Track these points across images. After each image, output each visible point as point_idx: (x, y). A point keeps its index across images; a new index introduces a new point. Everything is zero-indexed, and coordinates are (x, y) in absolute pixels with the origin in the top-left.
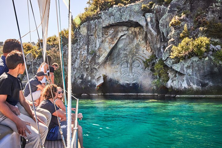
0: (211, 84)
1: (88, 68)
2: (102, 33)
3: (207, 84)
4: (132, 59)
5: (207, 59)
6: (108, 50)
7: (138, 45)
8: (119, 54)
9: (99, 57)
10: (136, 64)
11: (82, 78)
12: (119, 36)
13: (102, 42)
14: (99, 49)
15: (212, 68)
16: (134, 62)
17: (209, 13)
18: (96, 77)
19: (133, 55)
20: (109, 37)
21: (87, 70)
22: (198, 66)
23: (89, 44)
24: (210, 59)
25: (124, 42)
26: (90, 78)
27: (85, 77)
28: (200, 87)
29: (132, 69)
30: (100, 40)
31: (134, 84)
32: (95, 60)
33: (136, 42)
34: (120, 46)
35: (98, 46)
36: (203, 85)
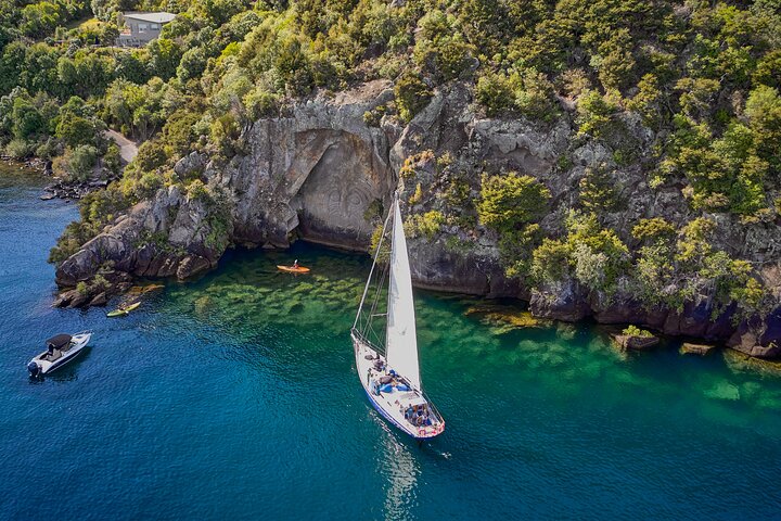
0: (439, 274)
1: (272, 201)
2: (295, 141)
3: (434, 274)
4: (348, 188)
5: (438, 242)
6: (307, 173)
7: (358, 166)
8: (326, 176)
9: (291, 184)
10: (353, 199)
11: (262, 217)
12: (326, 146)
13: (296, 157)
14: (290, 169)
15: (443, 254)
16: (350, 194)
17: (461, 158)
18: (286, 219)
19: (350, 183)
20: (308, 149)
21: (270, 206)
22: (425, 250)
23: (272, 159)
24: (442, 242)
25: (334, 154)
26: (275, 220)
27: (267, 216)
28: (426, 277)
29: (347, 207)
30: (292, 154)
31: (350, 231)
32: (283, 190)
33: (355, 160)
34: (329, 160)
35: (288, 164)
36: (430, 275)
